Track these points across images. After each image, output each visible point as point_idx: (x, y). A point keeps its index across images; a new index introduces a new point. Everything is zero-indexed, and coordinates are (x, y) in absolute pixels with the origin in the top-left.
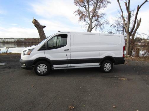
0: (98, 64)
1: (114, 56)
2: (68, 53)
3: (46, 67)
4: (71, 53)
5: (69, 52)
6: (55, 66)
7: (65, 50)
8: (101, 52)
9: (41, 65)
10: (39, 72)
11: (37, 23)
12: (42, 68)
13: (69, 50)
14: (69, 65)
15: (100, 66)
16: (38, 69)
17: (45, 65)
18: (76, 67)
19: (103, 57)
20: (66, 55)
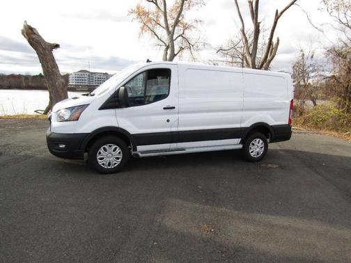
0: (238, 140)
2: (173, 117)
4: (179, 115)
5: (175, 113)
6: (140, 148)
7: (165, 108)
13: (174, 108)
14: (173, 146)
15: (241, 146)
17: (118, 150)
18: (188, 151)
19: (249, 126)
20: (168, 121)
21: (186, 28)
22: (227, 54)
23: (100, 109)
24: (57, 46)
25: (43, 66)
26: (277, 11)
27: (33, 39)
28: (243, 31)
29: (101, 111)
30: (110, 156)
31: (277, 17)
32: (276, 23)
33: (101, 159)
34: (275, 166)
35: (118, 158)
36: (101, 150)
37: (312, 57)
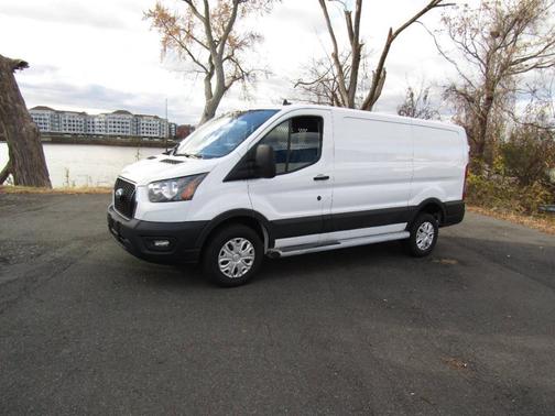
0: (404, 225)
2: (326, 192)
4: (335, 190)
5: (329, 186)
6: (280, 243)
7: (315, 179)
13: (327, 178)
15: (407, 234)
17: (249, 247)
18: (344, 244)
19: (418, 204)
20: (319, 198)
21: (236, 46)
23: (226, 180)
24: (23, 65)
26: (391, 29)
28: (335, 56)
30: (237, 257)
31: (392, 37)
32: (388, 47)
33: (224, 263)
34: (453, 262)
35: (248, 261)
36: (225, 249)
37: (425, 98)
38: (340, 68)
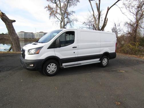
0: (99, 59)
1: (110, 52)
2: (75, 51)
3: (56, 67)
4: (79, 50)
5: (77, 49)
7: (73, 48)
8: (101, 48)
9: (51, 65)
10: (49, 72)
11: (4, 17)
12: (52, 68)
13: (76, 47)
16: (48, 69)
18: (82, 64)
19: (102, 53)
20: (74, 53)
22: (87, 25)
23: (48, 48)
25: (8, 30)
26: (108, 7)
27: (4, 18)
28: (94, 15)
29: (48, 49)
32: (107, 12)
38: (95, 18)
